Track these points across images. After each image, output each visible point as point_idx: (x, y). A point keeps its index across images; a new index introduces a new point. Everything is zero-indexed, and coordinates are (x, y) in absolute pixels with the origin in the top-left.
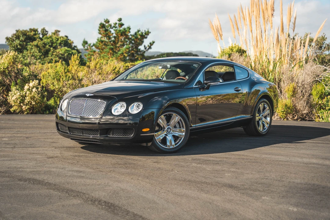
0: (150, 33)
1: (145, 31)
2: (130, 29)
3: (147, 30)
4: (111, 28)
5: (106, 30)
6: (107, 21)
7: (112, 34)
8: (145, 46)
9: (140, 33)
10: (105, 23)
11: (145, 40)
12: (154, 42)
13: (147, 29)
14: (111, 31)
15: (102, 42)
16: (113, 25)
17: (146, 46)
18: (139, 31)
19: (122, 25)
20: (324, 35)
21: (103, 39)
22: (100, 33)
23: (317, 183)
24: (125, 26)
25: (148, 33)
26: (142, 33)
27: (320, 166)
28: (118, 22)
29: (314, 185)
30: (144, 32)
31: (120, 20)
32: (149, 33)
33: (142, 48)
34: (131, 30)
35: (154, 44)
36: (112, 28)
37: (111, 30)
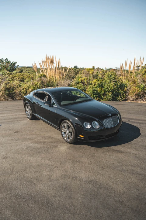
5: (3, 62)
6: (3, 59)
9: (14, 62)
11: (16, 65)
12: (18, 65)
15: (2, 65)
16: (5, 60)
19: (7, 60)
21: (2, 64)
24: (9, 60)
25: (16, 63)
31: (7, 58)
33: (15, 67)
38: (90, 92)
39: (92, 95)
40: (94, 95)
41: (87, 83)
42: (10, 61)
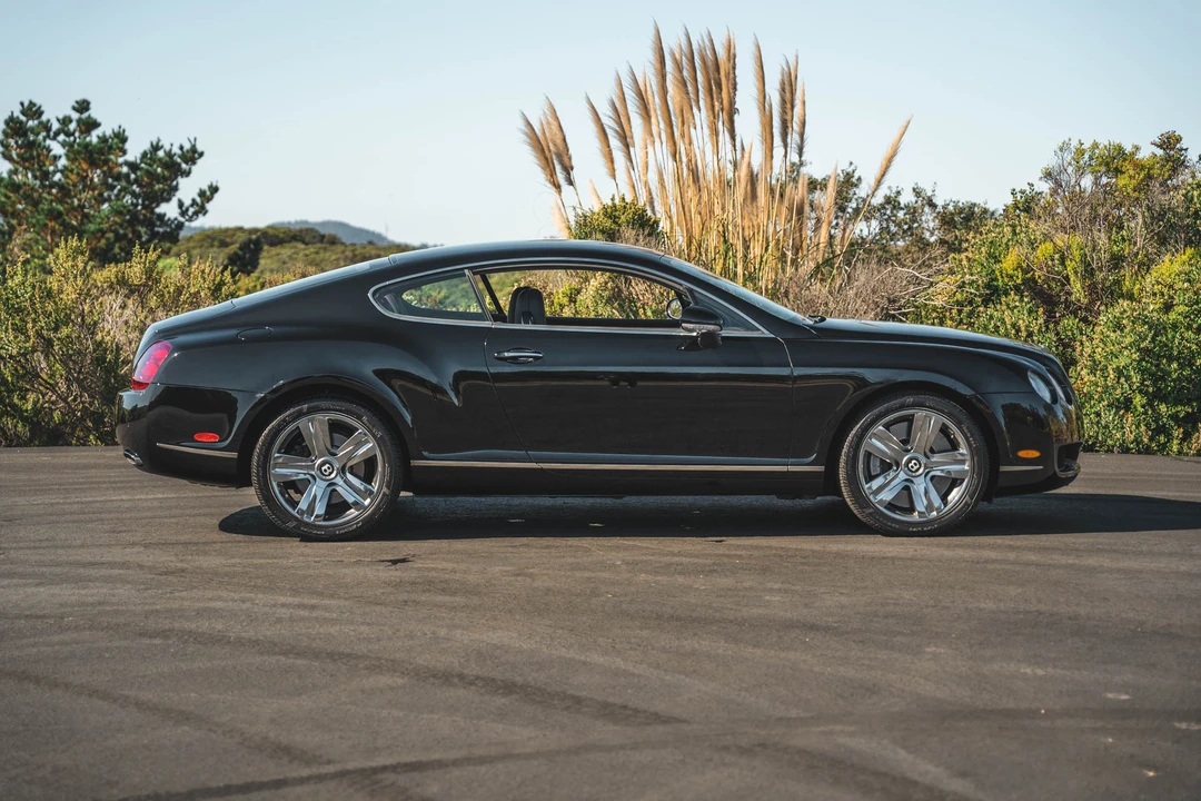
0: (201, 154)
1: (181, 148)
2: (124, 140)
3: (187, 146)
4: (48, 136)
5: (31, 145)
6: (32, 111)
7: (56, 158)
8: (181, 204)
9: (161, 154)
10: (23, 118)
11: (182, 182)
12: (214, 189)
13: (189, 140)
14: (49, 150)
15: (15, 187)
16: (56, 126)
17: (187, 202)
18: (156, 148)
19: (91, 125)
20: (853, 167)
21: (19, 178)
22: (8, 157)
23: (1042, 607)
24: (106, 129)
25: (192, 155)
26: (169, 154)
27: (1018, 568)
28: (75, 116)
29: (1039, 613)
30: (176, 150)
31: (83, 106)
32: (196, 155)
33: (169, 210)
34: (127, 146)
35: (216, 196)
36: (54, 138)
37: (48, 142)
38: (1119, 372)
39: (1138, 400)
40: (1155, 397)
41: (1092, 289)
42: (121, 137)
